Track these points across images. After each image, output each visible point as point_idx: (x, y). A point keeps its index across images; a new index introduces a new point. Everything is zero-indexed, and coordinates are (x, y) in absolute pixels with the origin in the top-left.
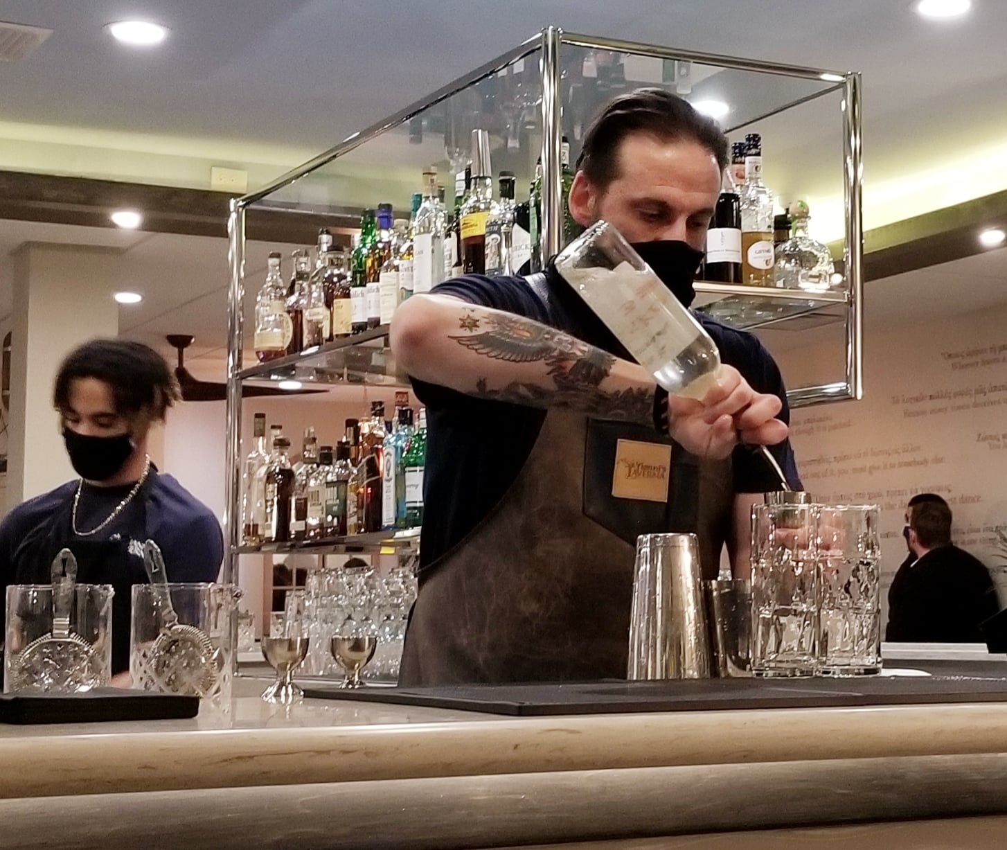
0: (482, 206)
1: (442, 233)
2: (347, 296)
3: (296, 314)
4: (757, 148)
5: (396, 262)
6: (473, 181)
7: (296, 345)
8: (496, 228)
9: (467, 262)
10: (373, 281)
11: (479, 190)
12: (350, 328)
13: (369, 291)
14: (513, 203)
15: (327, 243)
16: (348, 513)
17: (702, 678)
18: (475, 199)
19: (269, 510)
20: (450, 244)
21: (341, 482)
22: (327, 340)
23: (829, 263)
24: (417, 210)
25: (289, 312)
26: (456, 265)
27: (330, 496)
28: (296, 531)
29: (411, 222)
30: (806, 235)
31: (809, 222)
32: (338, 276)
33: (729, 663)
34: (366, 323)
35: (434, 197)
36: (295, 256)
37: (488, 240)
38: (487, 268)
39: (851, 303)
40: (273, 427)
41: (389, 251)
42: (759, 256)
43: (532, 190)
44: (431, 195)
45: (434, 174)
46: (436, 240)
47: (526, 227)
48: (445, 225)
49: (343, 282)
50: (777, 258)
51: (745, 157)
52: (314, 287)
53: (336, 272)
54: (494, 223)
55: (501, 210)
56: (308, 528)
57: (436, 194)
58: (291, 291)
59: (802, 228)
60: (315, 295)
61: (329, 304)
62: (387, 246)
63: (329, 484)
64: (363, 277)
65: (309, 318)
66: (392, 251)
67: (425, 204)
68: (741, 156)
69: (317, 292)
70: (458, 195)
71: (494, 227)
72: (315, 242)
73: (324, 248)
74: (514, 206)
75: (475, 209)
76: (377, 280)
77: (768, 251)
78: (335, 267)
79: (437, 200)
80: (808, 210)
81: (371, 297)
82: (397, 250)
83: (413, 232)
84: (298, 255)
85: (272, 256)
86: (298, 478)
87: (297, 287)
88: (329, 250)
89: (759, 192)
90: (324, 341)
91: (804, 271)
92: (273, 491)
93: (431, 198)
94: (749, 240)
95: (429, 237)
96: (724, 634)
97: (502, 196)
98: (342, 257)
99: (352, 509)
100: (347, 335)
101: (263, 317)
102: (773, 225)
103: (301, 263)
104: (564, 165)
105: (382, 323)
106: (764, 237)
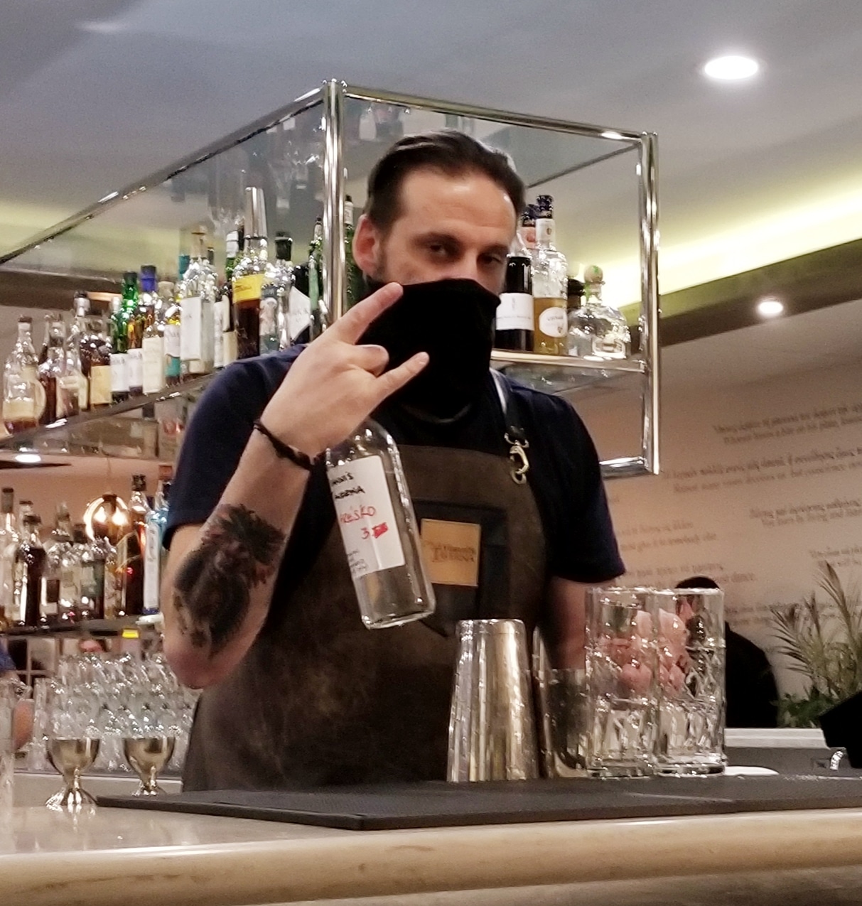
0: (257, 268)
1: (212, 295)
2: (106, 362)
3: (49, 382)
4: (548, 210)
5: (161, 328)
6: (246, 241)
7: (49, 414)
8: (272, 291)
9: (239, 328)
10: (137, 347)
11: (252, 251)
12: (110, 397)
13: (131, 357)
14: (290, 266)
15: (83, 307)
16: (106, 595)
17: (530, 779)
18: (249, 260)
19: (17, 592)
20: (221, 309)
21: (99, 562)
22: (84, 410)
23: (624, 331)
24: (183, 272)
25: (41, 380)
26: (228, 331)
27: (86, 577)
28: (48, 616)
29: (178, 285)
30: (600, 302)
31: (603, 287)
32: (95, 342)
33: (558, 762)
34: (127, 393)
35: (203, 259)
36: (48, 319)
37: (264, 304)
38: (262, 333)
39: (648, 373)
40: (24, 503)
41: (153, 315)
42: (551, 324)
43: (311, 253)
44: (199, 257)
45: (203, 234)
46: (205, 304)
47: (305, 290)
48: (215, 288)
49: (101, 348)
50: (570, 325)
51: (535, 219)
52: (69, 354)
53: (94, 337)
54: (270, 287)
55: (278, 272)
56: (61, 610)
57: (205, 256)
58: (43, 358)
59: (596, 294)
60: (70, 362)
61: (86, 371)
62: (151, 311)
63: (84, 564)
64: (123, 343)
65: (64, 386)
66: (156, 316)
67: (194, 266)
68: (531, 218)
69: (73, 360)
70: (229, 256)
71: (270, 290)
72: (69, 305)
73: (81, 312)
74: (291, 269)
75: (249, 272)
76: (139, 346)
77: (562, 318)
78: (92, 332)
79: (206, 261)
80: (602, 275)
81: (133, 364)
82: (161, 315)
83: (180, 295)
84: (51, 320)
85: (22, 321)
86: (50, 557)
87: (50, 353)
88: (87, 314)
89: (550, 256)
90: (80, 411)
91: (598, 339)
92: (22, 572)
93: (200, 259)
94: (541, 306)
95: (198, 300)
96: (552, 728)
97: (278, 258)
98: (100, 321)
99: (109, 589)
100: (106, 405)
101: (13, 385)
102: (565, 290)
103: (54, 328)
104: (347, 225)
105: (145, 392)
106: (557, 303)
